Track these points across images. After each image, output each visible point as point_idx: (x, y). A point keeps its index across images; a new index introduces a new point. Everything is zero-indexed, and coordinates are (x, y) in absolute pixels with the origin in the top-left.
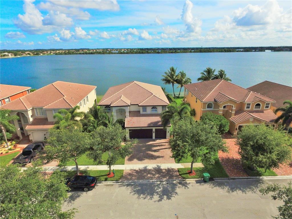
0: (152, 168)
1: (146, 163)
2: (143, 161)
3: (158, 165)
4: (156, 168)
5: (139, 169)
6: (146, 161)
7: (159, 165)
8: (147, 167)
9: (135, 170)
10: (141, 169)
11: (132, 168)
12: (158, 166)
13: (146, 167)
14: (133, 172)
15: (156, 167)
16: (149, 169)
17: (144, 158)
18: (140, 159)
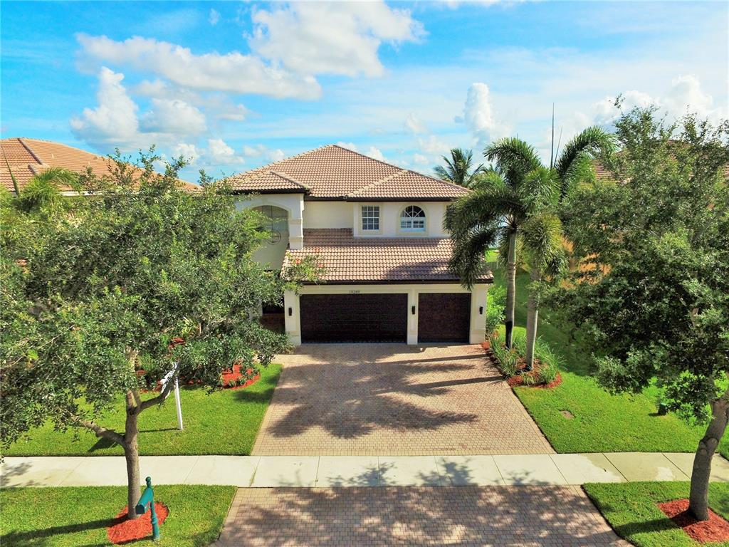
0: (420, 482)
1: (378, 450)
2: (362, 440)
3: (451, 459)
4: (442, 478)
5: (337, 488)
6: (380, 435)
7: (459, 460)
8: (384, 476)
9: (305, 492)
10: (346, 485)
11: (291, 480)
12: (450, 467)
13: (375, 475)
14: (291, 505)
15: (442, 471)
16: (399, 488)
17: (370, 420)
18: (346, 428)
